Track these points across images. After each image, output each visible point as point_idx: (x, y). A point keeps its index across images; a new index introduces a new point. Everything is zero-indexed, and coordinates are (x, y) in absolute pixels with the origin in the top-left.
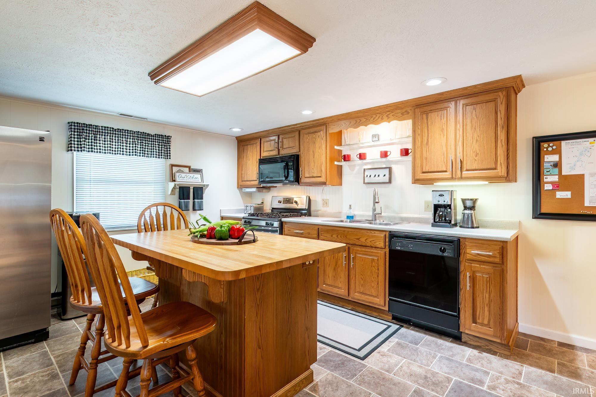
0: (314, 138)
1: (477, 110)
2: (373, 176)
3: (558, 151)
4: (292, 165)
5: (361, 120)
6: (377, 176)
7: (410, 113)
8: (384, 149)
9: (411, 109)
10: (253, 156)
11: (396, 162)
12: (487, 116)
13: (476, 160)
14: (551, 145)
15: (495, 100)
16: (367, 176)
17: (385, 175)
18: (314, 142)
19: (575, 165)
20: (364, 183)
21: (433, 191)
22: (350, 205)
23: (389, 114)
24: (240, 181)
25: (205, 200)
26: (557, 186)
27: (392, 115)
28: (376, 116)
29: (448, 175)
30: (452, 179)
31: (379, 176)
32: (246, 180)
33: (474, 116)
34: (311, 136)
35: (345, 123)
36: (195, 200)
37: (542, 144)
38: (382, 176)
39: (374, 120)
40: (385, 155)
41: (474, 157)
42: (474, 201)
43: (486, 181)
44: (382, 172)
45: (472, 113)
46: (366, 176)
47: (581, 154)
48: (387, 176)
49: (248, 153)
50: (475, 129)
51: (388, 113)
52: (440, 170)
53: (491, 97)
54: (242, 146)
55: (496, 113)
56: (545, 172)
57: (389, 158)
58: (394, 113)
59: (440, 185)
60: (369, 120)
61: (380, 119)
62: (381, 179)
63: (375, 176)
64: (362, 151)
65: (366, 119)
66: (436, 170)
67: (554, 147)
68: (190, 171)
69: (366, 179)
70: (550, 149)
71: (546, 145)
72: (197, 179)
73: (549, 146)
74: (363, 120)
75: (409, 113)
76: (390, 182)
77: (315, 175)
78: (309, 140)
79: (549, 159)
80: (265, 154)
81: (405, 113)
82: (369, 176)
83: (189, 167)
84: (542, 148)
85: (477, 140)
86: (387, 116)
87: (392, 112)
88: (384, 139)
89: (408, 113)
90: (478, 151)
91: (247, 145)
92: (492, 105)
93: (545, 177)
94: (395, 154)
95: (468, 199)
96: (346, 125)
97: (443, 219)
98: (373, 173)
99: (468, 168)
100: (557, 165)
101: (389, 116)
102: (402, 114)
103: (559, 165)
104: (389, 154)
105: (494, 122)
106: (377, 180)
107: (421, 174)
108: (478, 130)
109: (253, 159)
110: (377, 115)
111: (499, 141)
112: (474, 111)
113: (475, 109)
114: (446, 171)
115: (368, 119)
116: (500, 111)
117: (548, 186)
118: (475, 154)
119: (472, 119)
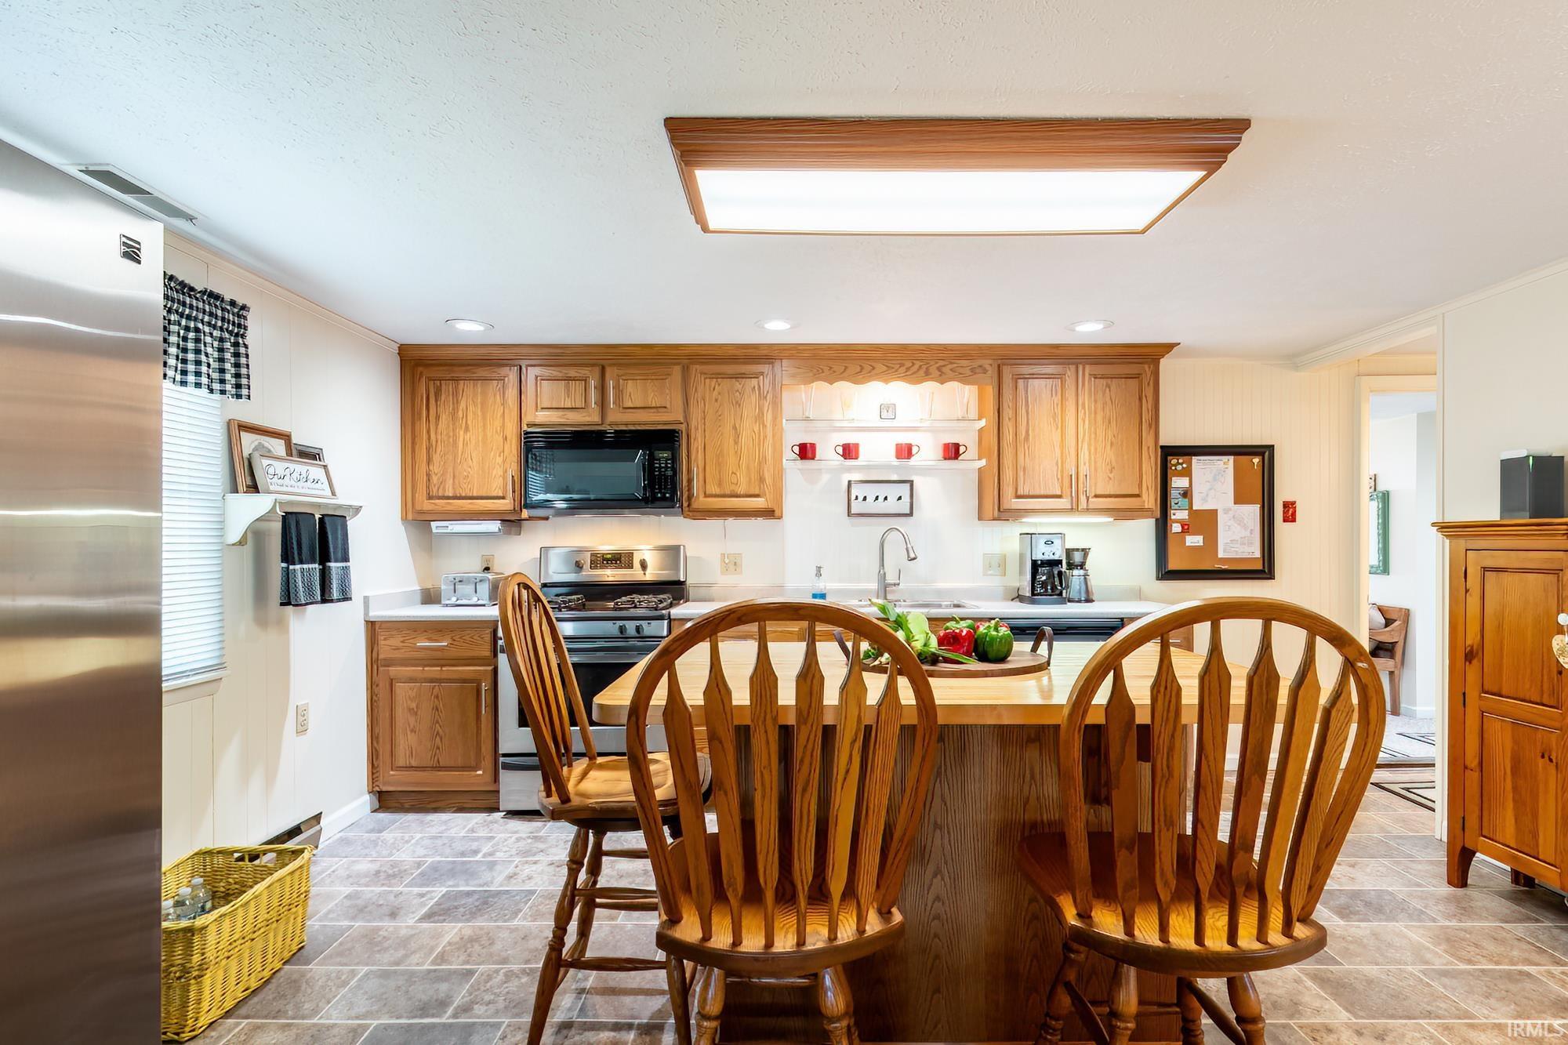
0: (738, 391)
1: (1112, 388)
2: (871, 499)
3: (1187, 473)
4: (669, 460)
5: (874, 368)
6: (881, 499)
7: (989, 372)
8: (904, 438)
9: (991, 365)
10: (484, 418)
11: (925, 471)
12: (1127, 404)
13: (1110, 479)
14: (1180, 461)
15: (1137, 376)
16: (857, 498)
17: (900, 498)
18: (737, 402)
19: (1207, 495)
20: (849, 514)
21: (1021, 534)
22: (819, 568)
23: (944, 366)
24: (421, 495)
25: (353, 563)
26: (1186, 529)
27: (951, 370)
28: (913, 364)
29: (1064, 503)
30: (1073, 510)
31: (886, 498)
32: (451, 495)
33: (1108, 399)
34: (726, 383)
35: (831, 368)
36: (329, 564)
37: (1169, 458)
38: (892, 499)
39: (906, 372)
40: (905, 452)
41: (1108, 471)
42: (1085, 552)
43: (1111, 516)
44: (893, 491)
45: (1104, 393)
46: (853, 497)
47: (1215, 479)
48: (906, 499)
49: (463, 405)
50: (1110, 423)
51: (941, 363)
52: (1051, 493)
53: (1133, 369)
54: (429, 379)
55: (1140, 399)
56: (1173, 504)
57: (913, 461)
58: (956, 365)
60: (896, 371)
61: (922, 373)
62: (892, 506)
63: (877, 498)
64: (850, 438)
65: (887, 366)
66: (1042, 493)
67: (1184, 466)
68: (289, 453)
69: (854, 503)
70: (1179, 467)
71: (1174, 461)
72: (318, 486)
73: (1178, 463)
74: (880, 367)
75: (987, 371)
76: (911, 514)
77: (741, 490)
78: (719, 394)
79: (1178, 483)
80: (543, 417)
81: (977, 371)
82: (861, 498)
83: (286, 437)
84: (1169, 465)
85: (1112, 444)
86: (939, 369)
87: (951, 363)
88: (904, 418)
89: (985, 371)
90: (1114, 464)
91: (456, 380)
92: (1134, 383)
93: (1172, 512)
94: (928, 452)
95: (1077, 550)
96: (834, 372)
97: (1049, 587)
98: (871, 491)
99: (1098, 493)
100: (1186, 494)
101: (944, 369)
102: (973, 370)
103: (1189, 493)
104: (914, 450)
105: (1137, 415)
106: (881, 507)
107: (1013, 500)
108: (1113, 424)
109: (484, 426)
110: (914, 362)
111: (1145, 448)
112: (1108, 390)
113: (1108, 386)
114: (1059, 497)
115: (893, 368)
116: (1146, 397)
117: (1176, 528)
118: (1109, 467)
119: (1105, 403)
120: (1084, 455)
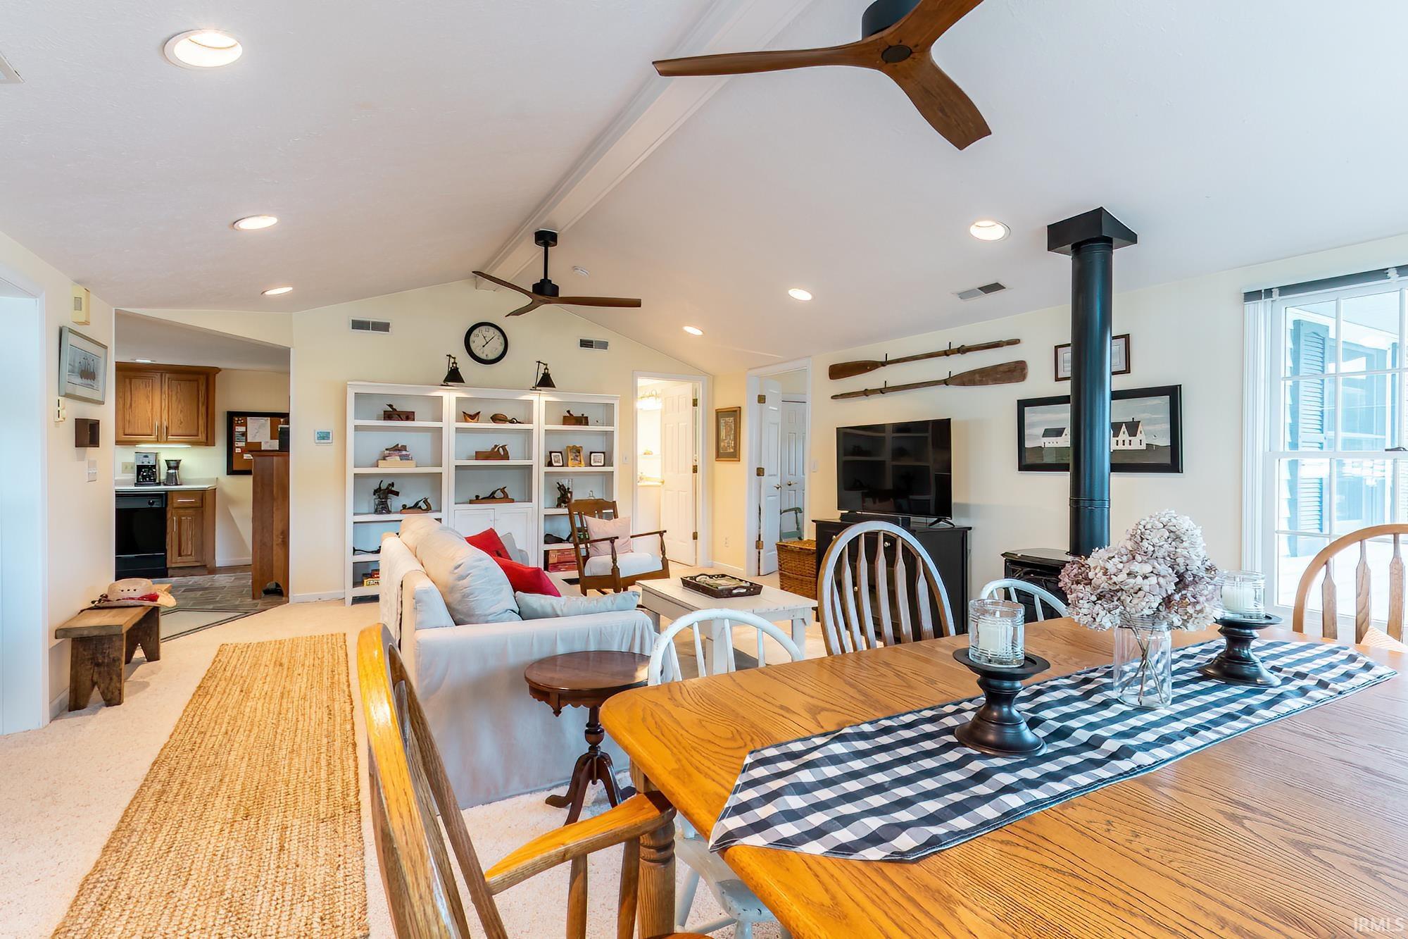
1: (181, 385)
3: (245, 425)
12: (190, 393)
13: (180, 427)
15: (197, 380)
19: (256, 435)
21: (136, 453)
26: (244, 451)
29: (153, 438)
30: (157, 441)
33: (179, 390)
37: (233, 417)
41: (179, 424)
42: (178, 461)
43: (189, 445)
47: (259, 428)
50: (180, 401)
52: (145, 433)
53: (194, 376)
55: (198, 391)
56: (236, 439)
59: (144, 447)
66: (140, 433)
67: (243, 421)
70: (239, 422)
71: (236, 418)
73: (239, 420)
79: (239, 429)
84: (233, 420)
85: (181, 411)
90: (182, 420)
92: (194, 384)
93: (236, 443)
95: (172, 460)
97: (147, 478)
99: (172, 433)
100: (244, 434)
105: (196, 398)
107: (122, 436)
108: (183, 402)
111: (200, 414)
112: (178, 386)
113: (179, 384)
114: (151, 435)
116: (201, 390)
117: (238, 450)
118: (179, 422)
119: (177, 392)
120: (165, 416)
